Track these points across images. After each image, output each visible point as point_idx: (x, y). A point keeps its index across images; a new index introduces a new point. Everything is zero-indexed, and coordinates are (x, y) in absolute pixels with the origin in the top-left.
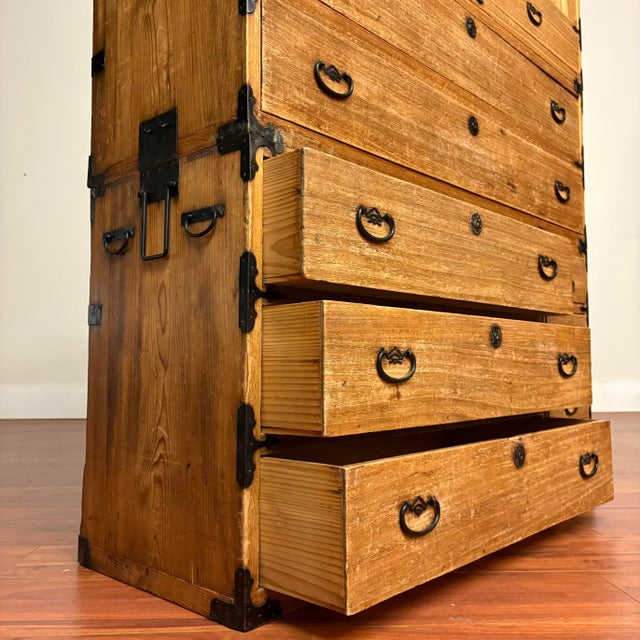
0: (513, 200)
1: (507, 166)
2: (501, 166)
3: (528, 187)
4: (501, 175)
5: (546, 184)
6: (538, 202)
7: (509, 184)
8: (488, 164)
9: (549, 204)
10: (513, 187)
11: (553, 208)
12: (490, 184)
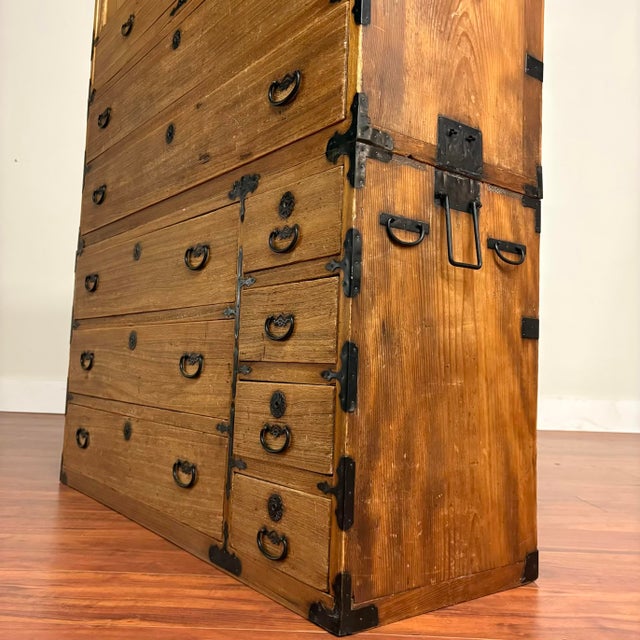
1: (200, 139)
2: (193, 146)
5: (254, 107)
7: (201, 158)
10: (206, 157)
11: (265, 133)
12: (181, 177)
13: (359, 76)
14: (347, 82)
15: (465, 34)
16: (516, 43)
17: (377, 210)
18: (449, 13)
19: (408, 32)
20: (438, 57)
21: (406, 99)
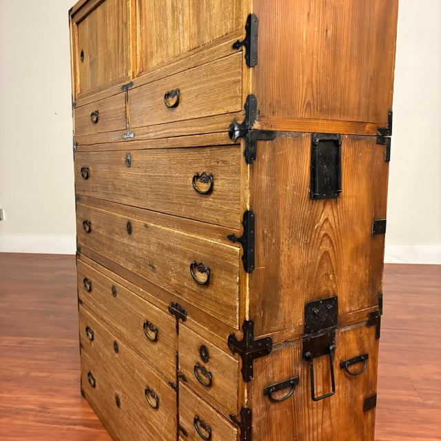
0: (153, 278)
1: (149, 252)
2: (145, 253)
3: (165, 268)
4: (144, 259)
5: (182, 265)
6: (174, 281)
7: (150, 265)
8: (137, 251)
9: (186, 284)
10: (153, 267)
11: (189, 289)
12: (138, 266)
13: (247, 308)
14: (240, 305)
15: (326, 235)
16: (365, 218)
17: (262, 387)
18: (314, 226)
19: (282, 258)
20: (305, 263)
21: (281, 305)
